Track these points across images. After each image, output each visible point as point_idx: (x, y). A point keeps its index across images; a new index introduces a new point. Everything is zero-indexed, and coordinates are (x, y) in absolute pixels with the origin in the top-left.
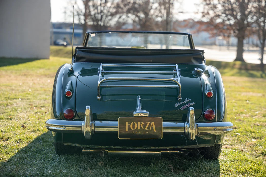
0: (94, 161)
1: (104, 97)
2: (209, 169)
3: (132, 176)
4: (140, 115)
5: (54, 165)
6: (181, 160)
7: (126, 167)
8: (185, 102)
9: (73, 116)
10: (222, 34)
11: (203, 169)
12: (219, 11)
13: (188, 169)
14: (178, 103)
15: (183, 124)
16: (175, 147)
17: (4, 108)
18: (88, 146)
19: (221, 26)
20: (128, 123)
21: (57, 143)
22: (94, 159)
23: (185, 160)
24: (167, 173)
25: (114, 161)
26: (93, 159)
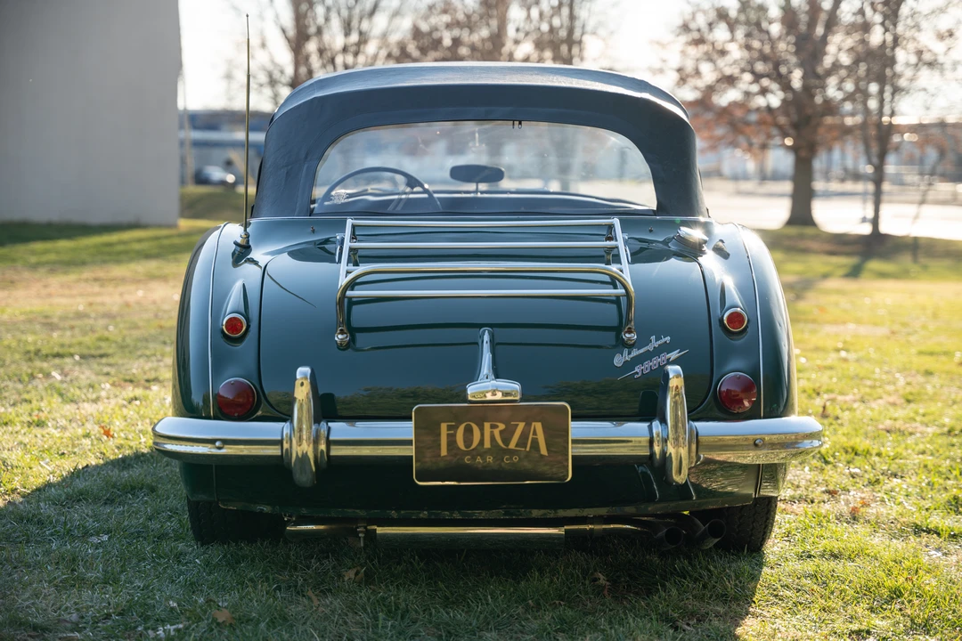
0: (329, 564)
1: (359, 336)
2: (736, 585)
3: (463, 615)
4: (489, 397)
5: (186, 581)
6: (634, 556)
7: (441, 585)
8: (650, 348)
9: (252, 406)
10: (741, 139)
11: (714, 587)
12: (731, 65)
13: (663, 586)
14: (626, 351)
15: (645, 425)
16: (616, 511)
17: (20, 386)
18: (304, 511)
19: (739, 113)
20: (449, 428)
21: (198, 503)
22: (327, 557)
23: (648, 557)
24: (589, 604)
25: (399, 563)
26: (323, 558)
